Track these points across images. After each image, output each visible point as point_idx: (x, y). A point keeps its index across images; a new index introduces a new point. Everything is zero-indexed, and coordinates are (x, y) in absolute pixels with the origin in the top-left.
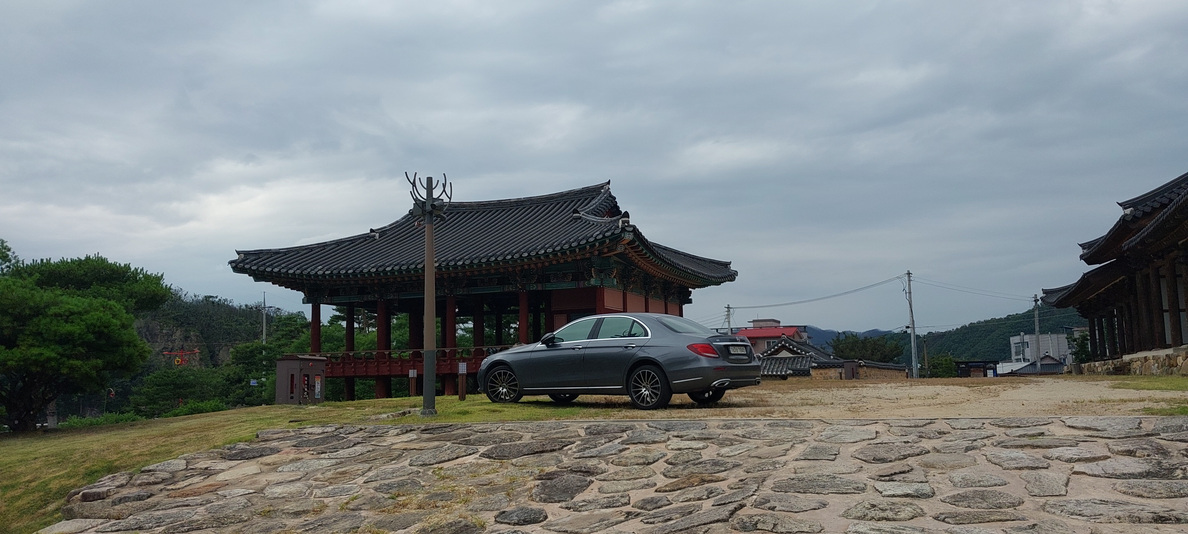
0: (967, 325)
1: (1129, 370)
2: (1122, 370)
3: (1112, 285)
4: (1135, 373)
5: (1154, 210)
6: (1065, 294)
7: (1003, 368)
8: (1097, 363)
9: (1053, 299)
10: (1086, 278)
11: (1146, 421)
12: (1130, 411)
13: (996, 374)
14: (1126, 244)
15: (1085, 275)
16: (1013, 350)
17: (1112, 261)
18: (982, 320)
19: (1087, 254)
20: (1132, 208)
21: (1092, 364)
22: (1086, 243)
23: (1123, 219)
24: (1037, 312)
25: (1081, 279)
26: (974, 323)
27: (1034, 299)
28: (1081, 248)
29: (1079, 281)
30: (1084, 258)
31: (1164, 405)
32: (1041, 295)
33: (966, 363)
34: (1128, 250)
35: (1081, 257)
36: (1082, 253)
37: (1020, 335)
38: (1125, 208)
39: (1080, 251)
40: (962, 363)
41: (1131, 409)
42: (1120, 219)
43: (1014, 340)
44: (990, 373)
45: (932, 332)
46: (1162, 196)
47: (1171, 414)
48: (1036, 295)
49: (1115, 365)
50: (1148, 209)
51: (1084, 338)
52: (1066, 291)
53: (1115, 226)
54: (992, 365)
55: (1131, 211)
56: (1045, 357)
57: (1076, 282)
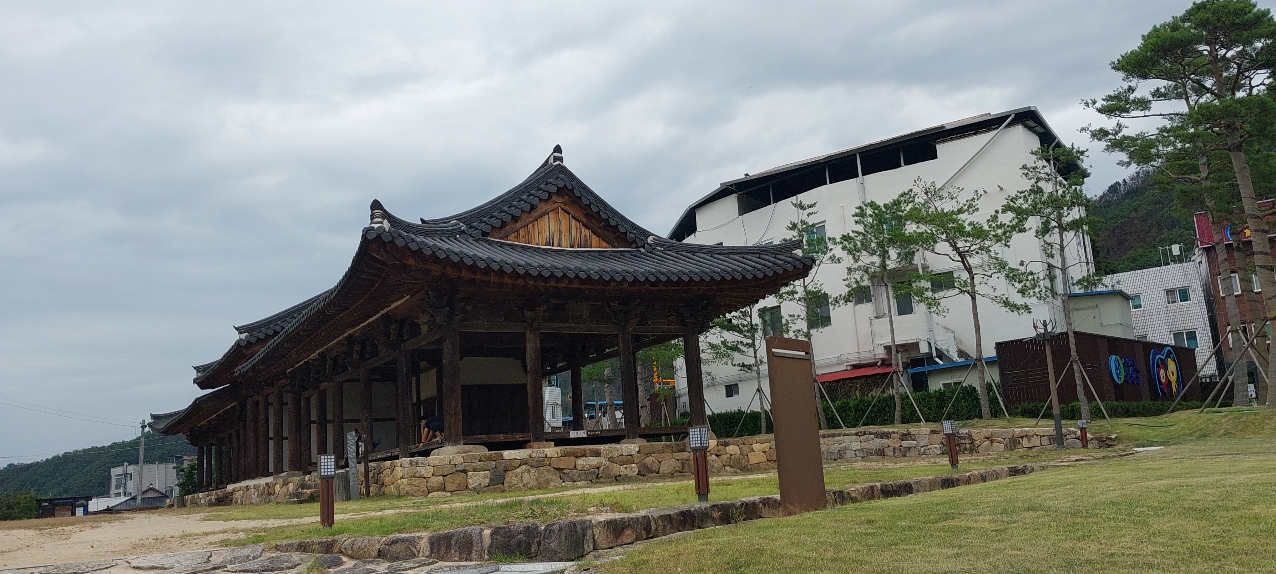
0: (61, 455)
1: (231, 501)
2: (224, 501)
3: (223, 412)
4: (236, 503)
5: (268, 337)
6: (174, 420)
7: (95, 505)
8: (201, 494)
9: (162, 425)
10: (198, 404)
11: (216, 554)
12: (206, 544)
13: (86, 512)
14: (239, 370)
15: (197, 399)
16: (113, 483)
17: (225, 386)
18: (80, 449)
19: (200, 378)
20: (247, 334)
21: (196, 495)
22: (202, 366)
23: (238, 344)
24: (143, 440)
25: (192, 404)
26: (70, 453)
27: (141, 425)
28: (195, 371)
29: (190, 406)
30: (197, 381)
31: (242, 535)
32: (149, 420)
33: (50, 501)
34: (240, 375)
35: (195, 381)
36: (196, 376)
37: (123, 465)
38: (241, 333)
39: (195, 374)
40: (45, 501)
41: (208, 542)
42: (235, 344)
43: (116, 471)
44: (80, 511)
45: (13, 464)
46: (275, 323)
47: (243, 544)
48: (144, 421)
49: (218, 495)
50: (262, 336)
51: (192, 467)
52: (175, 417)
53: (230, 350)
54: (83, 501)
55: (246, 337)
56: (148, 490)
57: (186, 407)
